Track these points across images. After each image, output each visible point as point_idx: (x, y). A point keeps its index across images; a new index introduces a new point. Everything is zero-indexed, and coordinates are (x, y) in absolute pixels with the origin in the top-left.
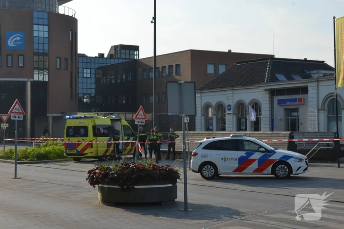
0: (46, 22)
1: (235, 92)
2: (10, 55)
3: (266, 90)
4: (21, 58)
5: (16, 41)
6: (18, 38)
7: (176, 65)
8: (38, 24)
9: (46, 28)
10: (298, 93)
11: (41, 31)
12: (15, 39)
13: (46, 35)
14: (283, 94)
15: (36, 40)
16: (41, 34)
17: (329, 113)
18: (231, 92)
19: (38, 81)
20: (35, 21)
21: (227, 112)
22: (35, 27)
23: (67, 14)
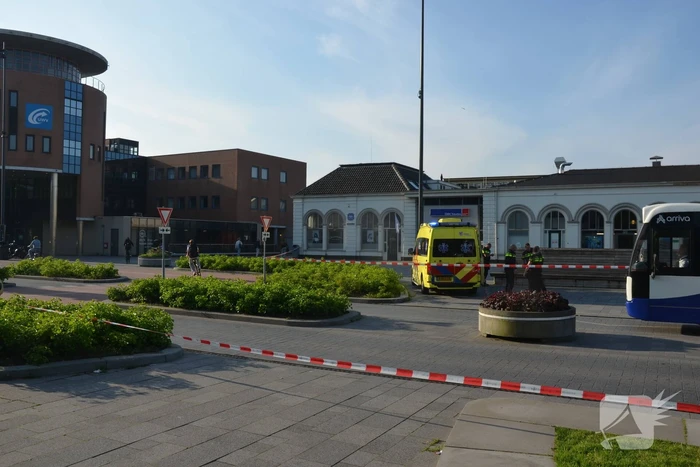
0: (80, 96)
1: (359, 199)
2: (30, 135)
3: (411, 198)
4: (47, 141)
5: (40, 117)
6: (44, 114)
7: (214, 166)
8: (71, 99)
9: (80, 105)
10: (459, 203)
11: (73, 108)
12: (38, 115)
13: (80, 114)
14: (437, 204)
15: (67, 119)
16: (73, 113)
17: (510, 226)
18: (355, 199)
19: (69, 174)
20: (67, 94)
21: (347, 221)
22: (67, 102)
23: (96, 87)
